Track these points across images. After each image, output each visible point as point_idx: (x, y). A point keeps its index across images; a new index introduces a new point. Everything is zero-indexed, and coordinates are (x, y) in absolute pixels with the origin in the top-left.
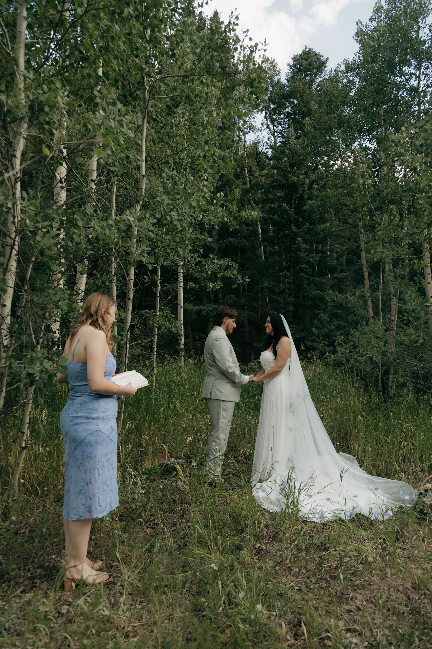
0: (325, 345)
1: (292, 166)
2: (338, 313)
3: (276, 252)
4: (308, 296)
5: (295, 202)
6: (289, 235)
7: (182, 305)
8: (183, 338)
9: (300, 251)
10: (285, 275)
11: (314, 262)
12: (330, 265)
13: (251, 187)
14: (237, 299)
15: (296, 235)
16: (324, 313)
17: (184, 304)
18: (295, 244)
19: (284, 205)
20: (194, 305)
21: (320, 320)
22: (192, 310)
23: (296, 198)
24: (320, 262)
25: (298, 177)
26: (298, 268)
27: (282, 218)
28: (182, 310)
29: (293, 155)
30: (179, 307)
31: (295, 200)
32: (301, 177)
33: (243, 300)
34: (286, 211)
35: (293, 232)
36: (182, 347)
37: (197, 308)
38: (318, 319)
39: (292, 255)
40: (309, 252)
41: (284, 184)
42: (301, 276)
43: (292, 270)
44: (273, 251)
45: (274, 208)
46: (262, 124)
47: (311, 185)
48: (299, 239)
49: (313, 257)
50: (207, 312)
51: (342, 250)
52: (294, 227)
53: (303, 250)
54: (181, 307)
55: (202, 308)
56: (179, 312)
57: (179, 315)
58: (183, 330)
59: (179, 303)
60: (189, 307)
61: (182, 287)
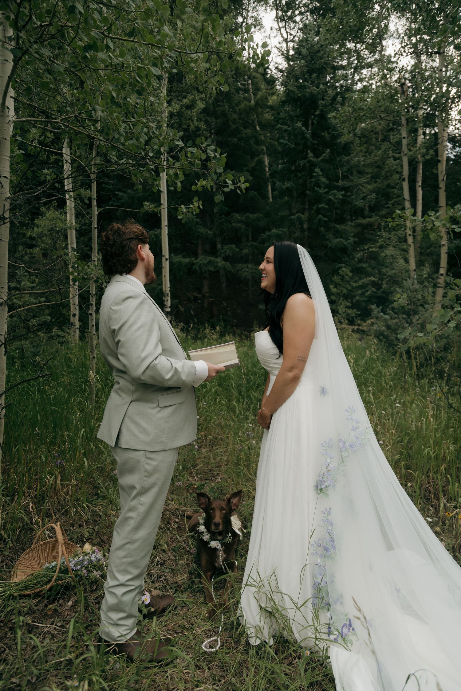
0: (346, 307)
1: (310, 72)
2: (362, 267)
3: (287, 188)
4: (326, 247)
5: (313, 123)
6: (304, 166)
7: (168, 257)
8: (169, 298)
9: (319, 186)
10: (299, 219)
11: (336, 201)
12: (355, 206)
13: (257, 103)
14: (237, 250)
15: (313, 165)
16: (345, 267)
17: (170, 255)
18: (312, 177)
19: (299, 124)
20: (184, 257)
21: (341, 275)
22: (180, 263)
23: (315, 116)
24: (343, 202)
25: (318, 87)
26: (315, 208)
27: (296, 144)
28: (168, 262)
29: (312, 57)
30: (164, 259)
31: (312, 120)
32: (321, 86)
33: (246, 251)
34: (303, 133)
35: (310, 161)
36: (168, 310)
37: (187, 260)
38: (338, 274)
39: (308, 192)
40: (330, 187)
41: (299, 97)
42: (320, 220)
43: (307, 213)
44: (284, 187)
45: (286, 130)
46: (271, 29)
47: (334, 99)
48: (317, 170)
49: (335, 195)
50: (200, 266)
51: (369, 190)
52: (310, 155)
53: (322, 186)
54: (167, 260)
55: (195, 261)
56: (163, 266)
57: (163, 270)
58: (169, 289)
59: (163, 254)
60: (177, 260)
61: (167, 232)
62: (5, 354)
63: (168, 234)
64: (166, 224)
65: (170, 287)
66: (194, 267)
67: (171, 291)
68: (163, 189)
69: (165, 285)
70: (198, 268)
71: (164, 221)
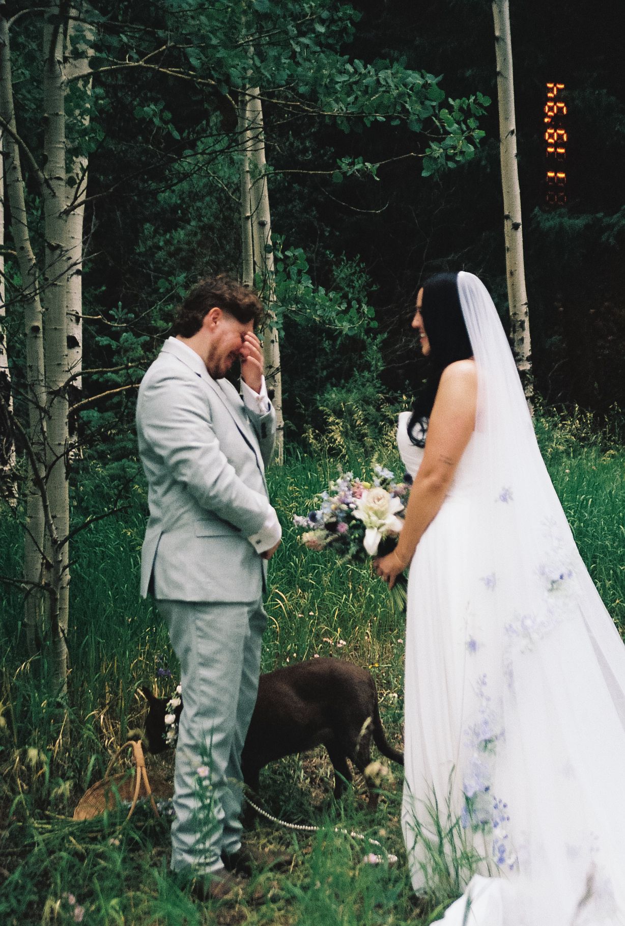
7: (518, 219)
20: (575, 212)
22: (562, 231)
28: (520, 233)
30: (508, 225)
37: (580, 222)
54: (515, 227)
55: (607, 220)
56: (507, 245)
57: (508, 255)
58: (525, 309)
59: (506, 213)
60: (548, 224)
61: (515, 151)
62: (66, 479)
63: (517, 156)
64: (513, 127)
65: (529, 304)
66: (604, 238)
67: (532, 314)
68: (502, 30)
69: (514, 296)
70: (612, 241)
71: (507, 119)
